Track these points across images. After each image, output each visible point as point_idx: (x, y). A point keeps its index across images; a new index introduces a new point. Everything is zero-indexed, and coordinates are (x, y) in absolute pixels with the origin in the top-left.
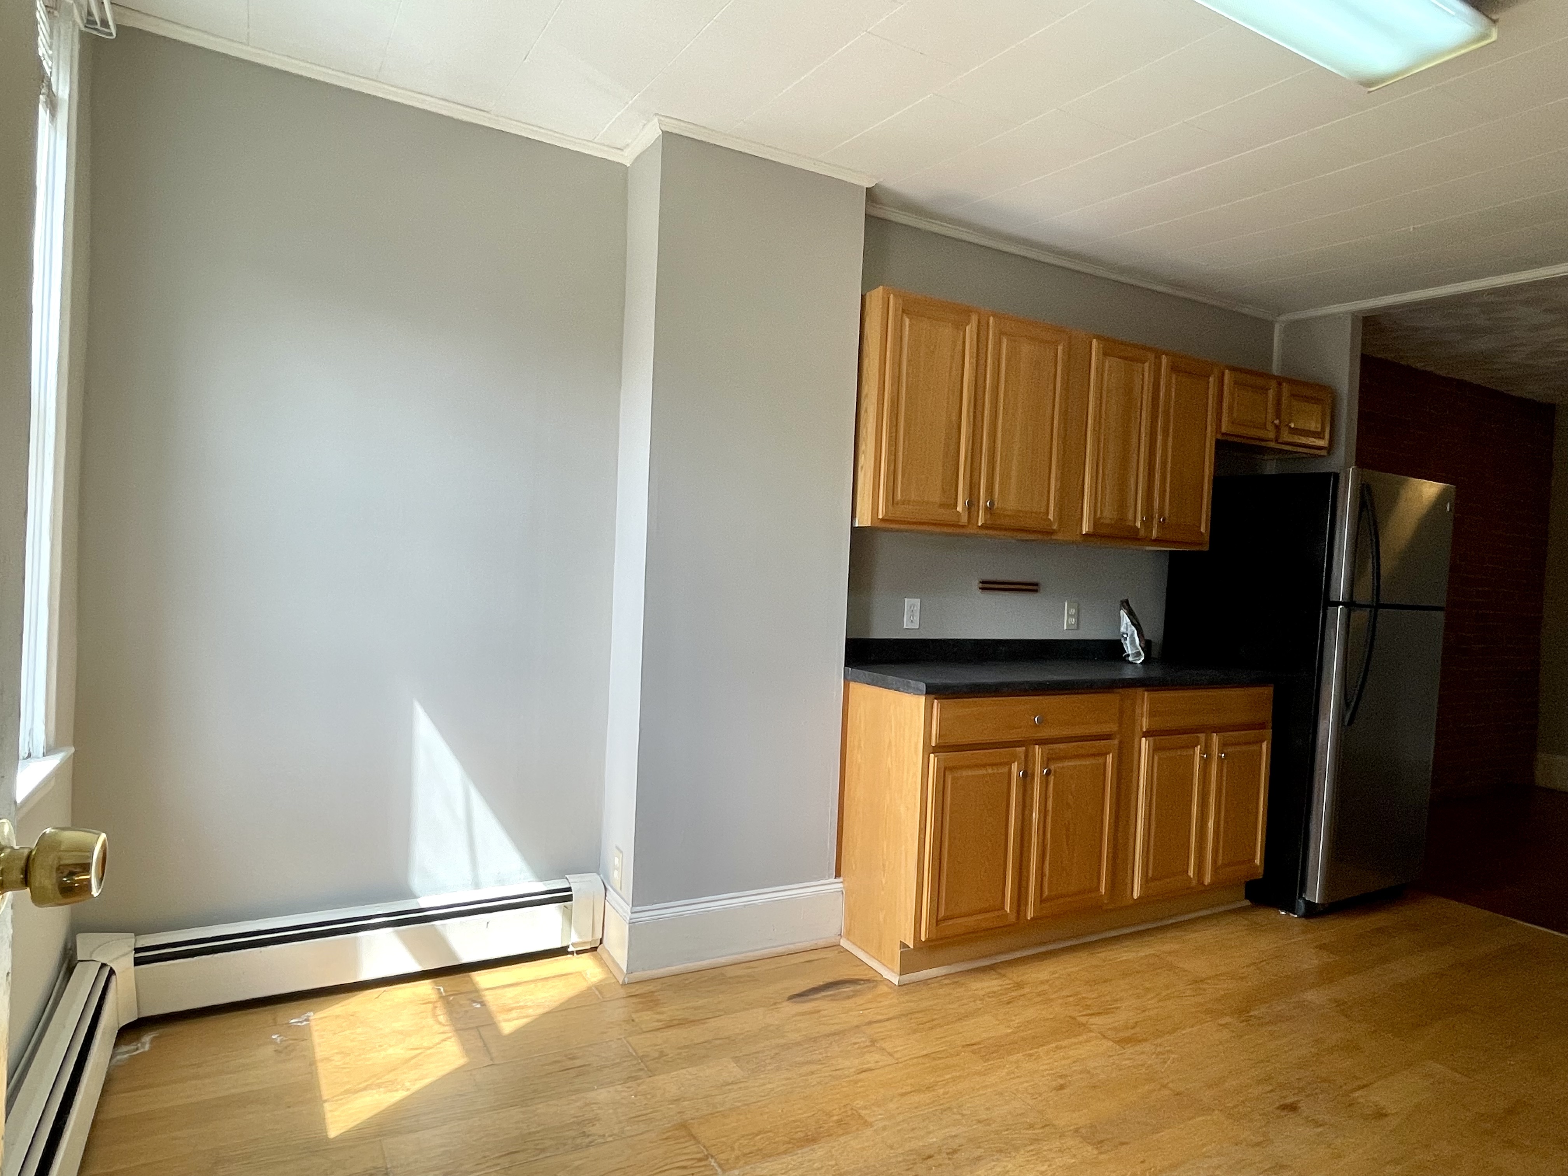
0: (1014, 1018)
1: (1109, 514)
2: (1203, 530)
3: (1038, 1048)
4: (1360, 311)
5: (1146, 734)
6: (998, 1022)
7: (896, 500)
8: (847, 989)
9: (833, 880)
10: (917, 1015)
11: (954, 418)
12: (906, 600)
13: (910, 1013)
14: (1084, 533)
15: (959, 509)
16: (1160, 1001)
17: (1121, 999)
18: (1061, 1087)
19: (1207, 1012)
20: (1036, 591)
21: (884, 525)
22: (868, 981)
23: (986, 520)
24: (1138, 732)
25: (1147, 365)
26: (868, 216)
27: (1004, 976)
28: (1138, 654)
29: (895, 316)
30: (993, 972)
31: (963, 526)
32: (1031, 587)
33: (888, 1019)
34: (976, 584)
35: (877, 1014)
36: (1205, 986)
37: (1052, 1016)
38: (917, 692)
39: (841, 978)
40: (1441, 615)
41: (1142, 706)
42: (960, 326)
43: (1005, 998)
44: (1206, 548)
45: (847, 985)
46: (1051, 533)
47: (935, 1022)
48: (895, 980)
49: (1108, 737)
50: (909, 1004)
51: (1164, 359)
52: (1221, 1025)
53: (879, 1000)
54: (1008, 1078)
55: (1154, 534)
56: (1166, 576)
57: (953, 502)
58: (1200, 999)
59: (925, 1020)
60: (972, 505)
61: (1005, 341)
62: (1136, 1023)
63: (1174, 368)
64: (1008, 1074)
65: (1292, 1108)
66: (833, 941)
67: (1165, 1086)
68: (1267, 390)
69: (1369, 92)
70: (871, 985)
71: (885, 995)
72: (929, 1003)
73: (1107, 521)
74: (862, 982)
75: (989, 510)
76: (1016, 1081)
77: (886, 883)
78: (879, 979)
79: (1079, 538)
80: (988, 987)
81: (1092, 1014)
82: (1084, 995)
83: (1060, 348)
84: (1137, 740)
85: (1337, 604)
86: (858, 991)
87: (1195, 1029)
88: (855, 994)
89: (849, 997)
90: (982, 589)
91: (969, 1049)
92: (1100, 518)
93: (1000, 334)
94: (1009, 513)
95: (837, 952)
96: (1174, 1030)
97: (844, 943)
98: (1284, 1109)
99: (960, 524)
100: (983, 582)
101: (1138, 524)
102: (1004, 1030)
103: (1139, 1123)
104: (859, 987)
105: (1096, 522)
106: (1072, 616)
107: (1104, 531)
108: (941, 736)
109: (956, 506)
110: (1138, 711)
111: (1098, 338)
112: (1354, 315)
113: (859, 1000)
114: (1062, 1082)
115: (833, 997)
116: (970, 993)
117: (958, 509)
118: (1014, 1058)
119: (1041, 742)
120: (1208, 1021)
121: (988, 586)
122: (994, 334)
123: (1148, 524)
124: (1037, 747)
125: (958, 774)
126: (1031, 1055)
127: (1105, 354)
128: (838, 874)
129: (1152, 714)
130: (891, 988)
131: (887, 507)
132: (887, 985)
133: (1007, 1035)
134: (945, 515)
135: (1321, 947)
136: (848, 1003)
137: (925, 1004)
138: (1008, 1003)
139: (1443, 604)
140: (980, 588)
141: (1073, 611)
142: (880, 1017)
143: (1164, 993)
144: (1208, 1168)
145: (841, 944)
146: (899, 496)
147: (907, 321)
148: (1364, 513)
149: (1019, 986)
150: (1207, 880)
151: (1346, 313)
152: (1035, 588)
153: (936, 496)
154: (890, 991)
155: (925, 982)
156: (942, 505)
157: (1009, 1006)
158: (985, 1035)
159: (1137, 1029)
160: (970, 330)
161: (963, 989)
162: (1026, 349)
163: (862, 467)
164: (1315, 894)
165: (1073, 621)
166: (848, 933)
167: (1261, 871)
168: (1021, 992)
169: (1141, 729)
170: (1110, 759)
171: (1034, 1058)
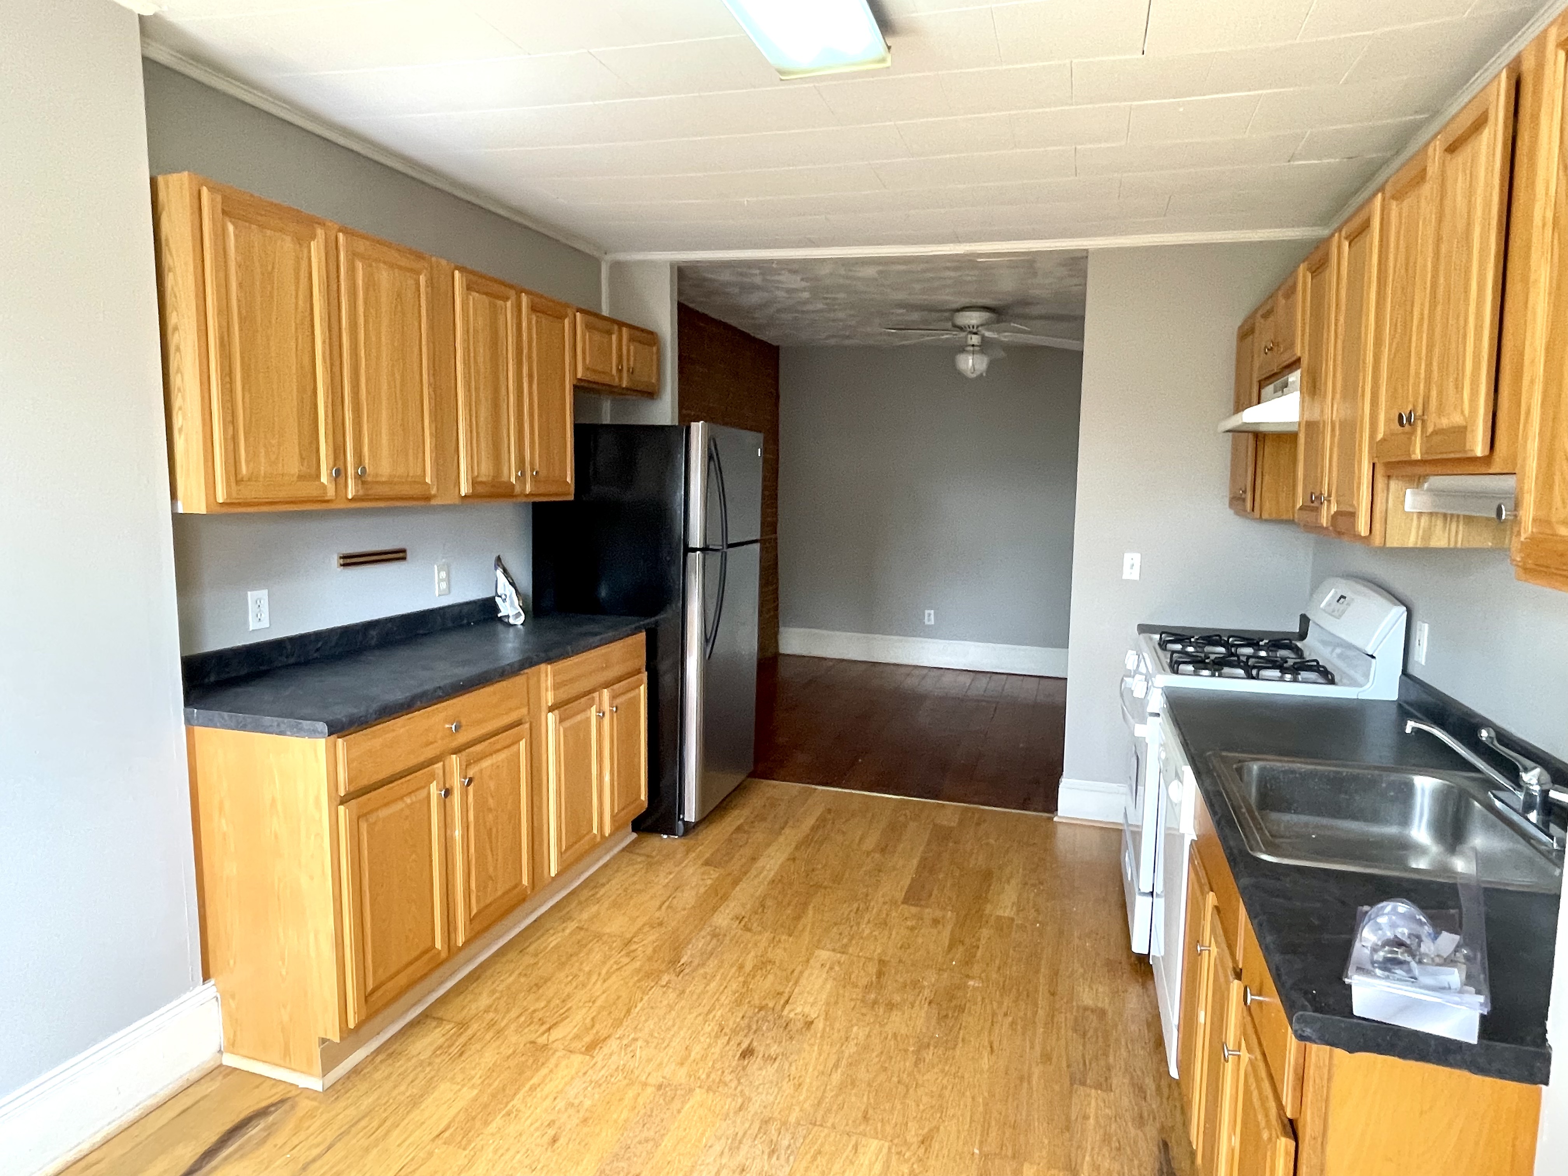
0: (473, 1072)
1: (485, 471)
2: (569, 480)
3: (512, 1099)
4: (678, 262)
5: (551, 709)
6: (459, 1087)
7: (239, 477)
8: (255, 1131)
9: (200, 987)
10: (363, 1123)
11: (306, 361)
12: (249, 593)
13: (352, 1126)
14: (463, 495)
15: (324, 479)
16: (604, 981)
17: (569, 996)
18: (555, 1140)
19: (648, 975)
20: (404, 559)
21: (225, 510)
22: (282, 1101)
23: (357, 491)
24: (544, 708)
25: (509, 304)
26: (145, 59)
27: (441, 1020)
28: (518, 615)
29: (213, 220)
30: (429, 1021)
31: (328, 501)
32: (397, 555)
33: (329, 1148)
34: (335, 561)
35: (310, 1148)
36: (634, 947)
37: (511, 1051)
38: (313, 733)
39: (242, 1116)
40: (757, 547)
41: (547, 680)
42: (302, 241)
43: (454, 1050)
44: (572, 498)
45: (254, 1123)
46: (428, 498)
47: (388, 1123)
48: (316, 1084)
49: (518, 723)
50: (347, 1112)
51: (524, 298)
52: (664, 986)
53: (307, 1124)
54: (496, 1157)
55: (528, 489)
56: (531, 528)
57: (313, 471)
58: (637, 964)
59: (375, 1124)
60: (339, 474)
61: (359, 265)
62: (593, 1019)
63: (533, 309)
64: (495, 1151)
65: (748, 1053)
66: (212, 1064)
67: (645, 1085)
68: (611, 334)
69: (781, 80)
70: (286, 1106)
71: (311, 1115)
72: (370, 1100)
73: (484, 479)
74: (273, 1109)
75: (360, 478)
76: (507, 1157)
77: (287, 973)
78: (293, 1093)
79: (457, 501)
80: (431, 1044)
81: (549, 1029)
82: (532, 1009)
83: (422, 279)
84: (543, 718)
85: (694, 550)
86: (273, 1124)
87: (644, 1001)
88: (270, 1132)
89: (264, 1141)
90: (344, 565)
91: (439, 1142)
92: (477, 476)
93: (353, 255)
94: (384, 479)
95: (220, 1077)
96: (629, 1011)
97: (230, 1060)
98: (744, 1057)
99: (326, 498)
100: (344, 557)
101: (513, 480)
102: (468, 1094)
103: (640, 1143)
104: (271, 1119)
105: (475, 483)
106: (442, 580)
107: (480, 489)
108: (351, 781)
109: (318, 476)
110: (543, 685)
111: (462, 269)
112: (672, 265)
113: (279, 1139)
114: (551, 1132)
115: (240, 1153)
116: (414, 1060)
117: (322, 480)
118: (493, 1127)
119: (457, 751)
120: (652, 987)
121: (350, 561)
122: (347, 256)
123: (521, 478)
124: (454, 756)
125: (372, 818)
126: (508, 1114)
127: (469, 288)
128: (206, 977)
129: (556, 687)
130: (314, 1099)
131: (228, 485)
132: (308, 1098)
133: (475, 1099)
134: (307, 490)
135: (707, 863)
136: (265, 1151)
137: (367, 1102)
138: (461, 1055)
139: (758, 537)
140: (341, 565)
141: (443, 574)
142: (315, 1152)
143: (604, 972)
144: (715, 1160)
145: (224, 1063)
146: (244, 470)
147: (231, 228)
148: (712, 463)
149: (463, 1025)
150: (607, 832)
151: (666, 262)
152: (401, 555)
153: (293, 466)
154: (315, 1104)
155: (356, 1071)
156: (301, 477)
157: (463, 1058)
158: (453, 1111)
159: (597, 1027)
160: (316, 249)
161: (404, 1059)
162: (384, 277)
163: (180, 430)
164: (690, 814)
165: (444, 585)
166: (232, 1045)
167: (646, 805)
168: (470, 1032)
169: (547, 702)
170: (522, 744)
171: (513, 1116)
